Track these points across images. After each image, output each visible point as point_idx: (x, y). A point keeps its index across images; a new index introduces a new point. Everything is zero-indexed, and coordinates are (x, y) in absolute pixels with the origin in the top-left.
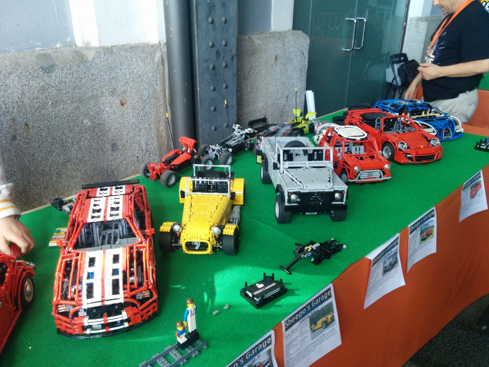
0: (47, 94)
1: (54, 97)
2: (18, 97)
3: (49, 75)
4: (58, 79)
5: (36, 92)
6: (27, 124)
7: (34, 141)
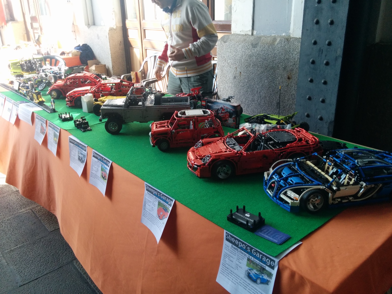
0: (251, 59)
1: (254, 62)
2: (240, 57)
3: (254, 49)
4: (258, 52)
5: (247, 57)
6: (241, 72)
7: (242, 83)
